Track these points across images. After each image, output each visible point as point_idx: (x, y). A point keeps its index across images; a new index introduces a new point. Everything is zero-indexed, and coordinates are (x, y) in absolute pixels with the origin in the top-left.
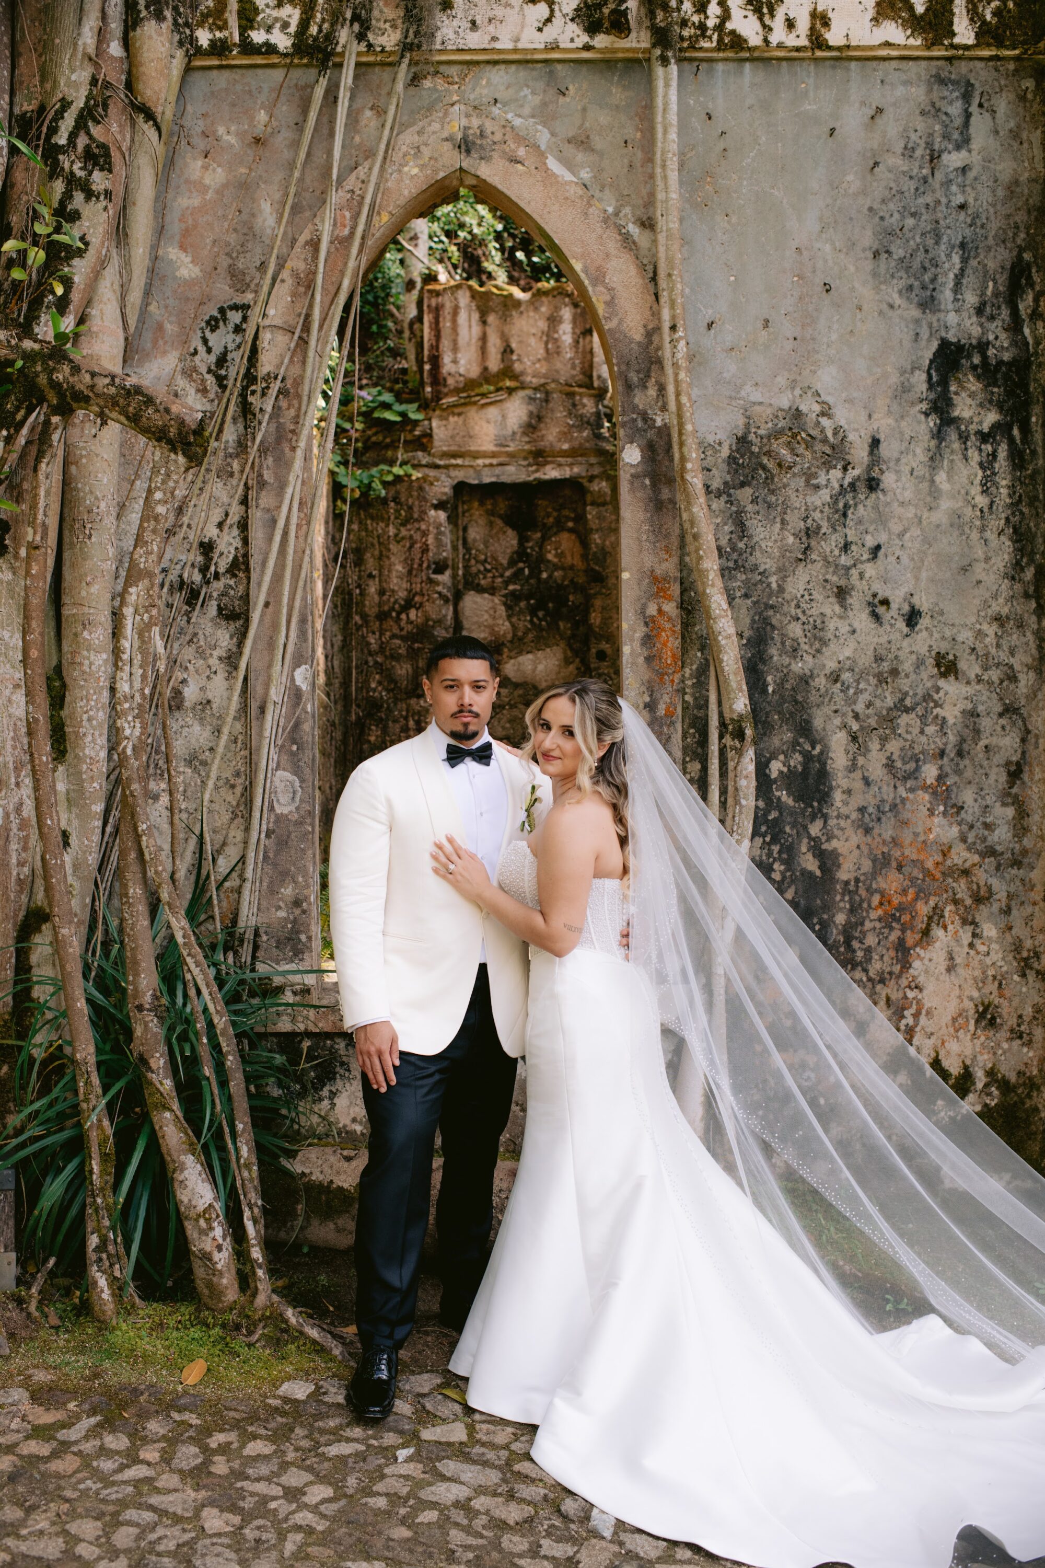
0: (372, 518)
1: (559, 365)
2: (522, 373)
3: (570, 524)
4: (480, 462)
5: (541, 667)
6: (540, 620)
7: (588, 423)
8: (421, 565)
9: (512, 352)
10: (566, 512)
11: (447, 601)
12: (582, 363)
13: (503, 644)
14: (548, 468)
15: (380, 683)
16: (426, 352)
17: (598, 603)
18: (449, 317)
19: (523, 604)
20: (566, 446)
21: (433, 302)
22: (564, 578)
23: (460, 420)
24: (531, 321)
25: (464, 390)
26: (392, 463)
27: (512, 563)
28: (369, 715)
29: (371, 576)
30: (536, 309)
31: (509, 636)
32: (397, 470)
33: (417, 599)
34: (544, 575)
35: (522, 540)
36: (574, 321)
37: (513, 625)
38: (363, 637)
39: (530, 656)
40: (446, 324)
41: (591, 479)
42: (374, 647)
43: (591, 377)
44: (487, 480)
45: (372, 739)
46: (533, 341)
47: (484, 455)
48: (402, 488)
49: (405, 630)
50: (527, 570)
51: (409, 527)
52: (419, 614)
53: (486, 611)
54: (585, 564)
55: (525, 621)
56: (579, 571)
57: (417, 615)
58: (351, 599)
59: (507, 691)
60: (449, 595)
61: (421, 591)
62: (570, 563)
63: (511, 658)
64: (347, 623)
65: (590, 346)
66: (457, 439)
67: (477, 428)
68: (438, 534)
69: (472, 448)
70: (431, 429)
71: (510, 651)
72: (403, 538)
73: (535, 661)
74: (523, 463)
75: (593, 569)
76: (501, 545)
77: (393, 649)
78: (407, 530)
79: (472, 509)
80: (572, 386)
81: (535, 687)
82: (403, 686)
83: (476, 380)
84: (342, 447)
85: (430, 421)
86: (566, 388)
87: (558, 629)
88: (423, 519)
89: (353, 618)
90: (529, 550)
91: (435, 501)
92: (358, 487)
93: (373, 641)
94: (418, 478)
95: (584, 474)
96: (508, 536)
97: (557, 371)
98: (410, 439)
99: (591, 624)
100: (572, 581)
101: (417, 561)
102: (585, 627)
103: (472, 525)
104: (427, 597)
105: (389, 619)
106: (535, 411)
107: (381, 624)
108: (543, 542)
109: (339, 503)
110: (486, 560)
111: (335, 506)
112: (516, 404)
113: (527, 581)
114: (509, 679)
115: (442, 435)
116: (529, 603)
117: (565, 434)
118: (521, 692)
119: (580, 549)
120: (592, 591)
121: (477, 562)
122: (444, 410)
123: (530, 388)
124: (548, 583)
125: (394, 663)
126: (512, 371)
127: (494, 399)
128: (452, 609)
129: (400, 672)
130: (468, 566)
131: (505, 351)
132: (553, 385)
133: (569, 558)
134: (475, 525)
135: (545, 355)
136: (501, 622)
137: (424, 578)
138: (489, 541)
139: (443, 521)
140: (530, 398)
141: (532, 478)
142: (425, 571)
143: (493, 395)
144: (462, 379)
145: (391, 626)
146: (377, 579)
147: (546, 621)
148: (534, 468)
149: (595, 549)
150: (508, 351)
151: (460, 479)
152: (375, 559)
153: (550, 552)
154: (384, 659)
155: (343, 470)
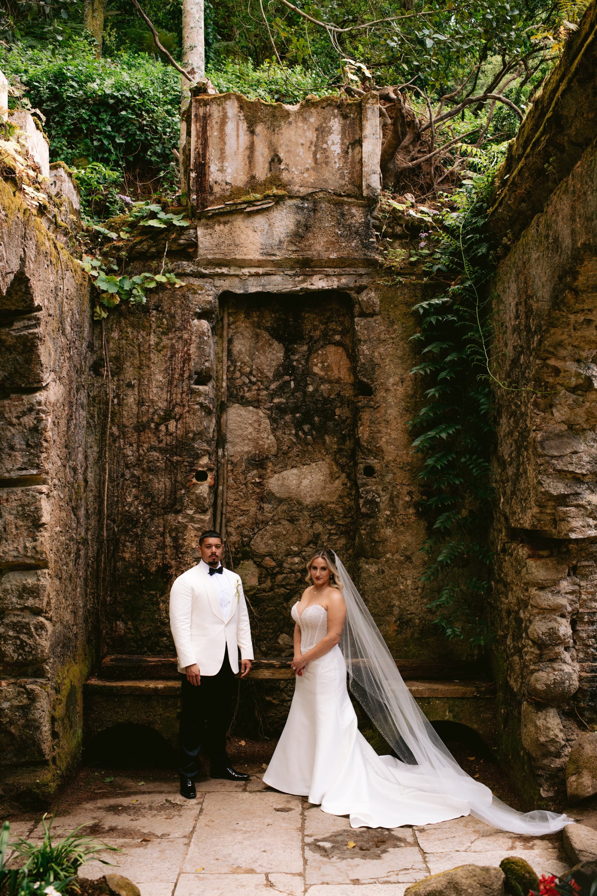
0: (133, 326)
1: (327, 175)
2: (290, 183)
3: (337, 337)
4: (246, 271)
5: (306, 482)
6: (304, 433)
7: (357, 233)
8: (182, 375)
9: (280, 161)
10: (332, 326)
11: (209, 412)
12: (351, 173)
13: (267, 458)
14: (315, 278)
15: (136, 497)
17: (366, 416)
18: (216, 127)
19: (288, 418)
20: (333, 256)
21: (201, 111)
22: (330, 391)
23: (225, 229)
24: (300, 131)
25: (230, 198)
26: (157, 272)
27: (278, 376)
28: (126, 531)
29: (130, 386)
30: (305, 120)
31: (274, 450)
32: (159, 278)
33: (177, 410)
34: (311, 389)
35: (288, 352)
36: (343, 132)
37: (277, 439)
38: (120, 448)
39: (295, 471)
40: (213, 133)
41: (360, 289)
42: (132, 459)
43: (360, 187)
44: (253, 290)
45: (127, 555)
46: (301, 151)
47: (249, 264)
48: (164, 296)
49: (164, 442)
50: (292, 383)
51: (170, 336)
52: (179, 426)
53: (251, 424)
54: (352, 377)
55: (290, 434)
56: (346, 384)
57: (176, 426)
58: (108, 409)
59: (270, 506)
60: (211, 406)
61: (182, 402)
62: (336, 377)
63: (275, 473)
64: (103, 433)
65: (359, 156)
66: (222, 247)
67: (243, 236)
68: (200, 343)
69: (238, 257)
70: (196, 237)
71: (275, 465)
72: (164, 347)
73: (299, 476)
74: (289, 273)
75: (361, 382)
76: (267, 357)
77: (151, 462)
78: (169, 339)
79: (237, 321)
80: (340, 195)
81: (300, 503)
82: (160, 501)
83: (242, 189)
84: (105, 255)
85: (196, 229)
86: (335, 197)
87: (324, 443)
88: (185, 328)
89: (111, 428)
90: (295, 363)
91: (198, 310)
92: (118, 293)
93: (130, 453)
94: (181, 287)
95: (352, 285)
96: (274, 349)
97: (326, 181)
98: (174, 247)
99: (359, 438)
100: (338, 394)
101: (178, 371)
102: (352, 441)
103: (238, 337)
104: (187, 408)
105: (147, 431)
106: (303, 221)
107: (139, 436)
108: (309, 355)
109: (98, 309)
110: (251, 373)
111: (93, 313)
112: (283, 214)
113: (293, 394)
114: (273, 494)
115: (207, 244)
116: (294, 416)
117: (333, 243)
118: (285, 507)
119: (348, 362)
120: (360, 404)
121: (242, 374)
122: (209, 218)
123: (297, 197)
124: (314, 396)
125: (151, 477)
126: (280, 180)
127: (260, 207)
128: (214, 421)
129: (157, 486)
130: (232, 378)
131: (273, 160)
132: (321, 195)
133: (336, 372)
134: (241, 337)
135: (313, 164)
136: (266, 436)
137: (185, 389)
138: (254, 354)
139: (206, 330)
140: (298, 207)
141: (298, 288)
142: (186, 382)
143: (259, 203)
144: (228, 187)
145: (149, 438)
146: (136, 389)
147: (312, 435)
148: (301, 278)
149: (363, 361)
150: (276, 160)
151: (225, 289)
152: (134, 368)
153: (316, 365)
154: (141, 472)
155: (103, 275)
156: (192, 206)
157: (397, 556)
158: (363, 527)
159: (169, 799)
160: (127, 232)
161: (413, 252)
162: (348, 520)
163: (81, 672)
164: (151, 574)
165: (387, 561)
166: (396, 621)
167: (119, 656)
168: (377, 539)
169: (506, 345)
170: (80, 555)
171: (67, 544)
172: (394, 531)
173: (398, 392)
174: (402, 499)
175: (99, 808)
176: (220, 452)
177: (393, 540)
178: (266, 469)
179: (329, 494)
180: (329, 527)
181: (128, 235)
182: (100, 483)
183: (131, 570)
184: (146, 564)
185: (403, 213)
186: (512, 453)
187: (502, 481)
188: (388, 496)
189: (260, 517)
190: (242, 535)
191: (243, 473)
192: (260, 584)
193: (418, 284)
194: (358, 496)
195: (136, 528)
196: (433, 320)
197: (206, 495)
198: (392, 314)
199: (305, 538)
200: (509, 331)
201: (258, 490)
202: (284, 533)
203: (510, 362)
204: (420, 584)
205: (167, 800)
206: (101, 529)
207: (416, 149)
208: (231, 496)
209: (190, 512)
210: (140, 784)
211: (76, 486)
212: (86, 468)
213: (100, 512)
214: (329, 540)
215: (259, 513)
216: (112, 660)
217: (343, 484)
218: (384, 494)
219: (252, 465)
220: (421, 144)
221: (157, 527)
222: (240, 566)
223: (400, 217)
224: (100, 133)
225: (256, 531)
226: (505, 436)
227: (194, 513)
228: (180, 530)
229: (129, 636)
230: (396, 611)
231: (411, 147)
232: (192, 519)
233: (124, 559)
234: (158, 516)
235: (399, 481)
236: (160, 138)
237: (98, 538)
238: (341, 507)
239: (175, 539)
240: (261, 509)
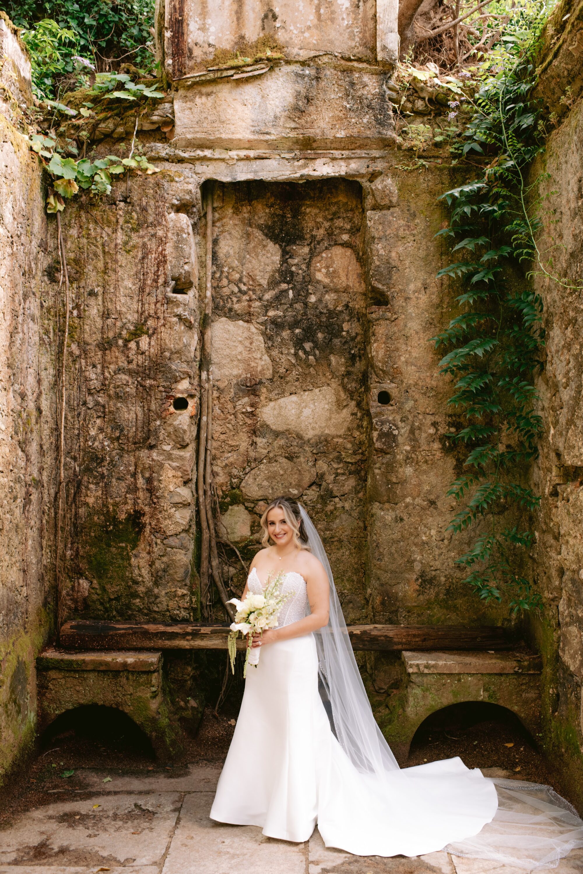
0: (96, 222)
1: (333, 34)
2: (287, 44)
3: (345, 237)
4: (233, 154)
5: (307, 412)
6: (305, 352)
7: (369, 106)
8: (156, 281)
9: (275, 17)
10: (339, 223)
11: (190, 327)
12: (362, 32)
13: (260, 383)
14: (319, 162)
15: (101, 430)
16: (167, 17)
17: (381, 330)
19: (286, 334)
20: (341, 134)
22: (337, 302)
23: (208, 102)
25: (214, 62)
26: (125, 155)
27: (273, 283)
28: (88, 470)
29: (92, 294)
31: (269, 374)
32: (128, 162)
33: (150, 323)
34: (313, 299)
35: (286, 255)
37: (273, 360)
38: (81, 370)
39: (294, 398)
41: (373, 176)
42: (95, 384)
43: (373, 49)
44: (242, 177)
45: (91, 501)
46: (300, 5)
47: (238, 145)
48: (133, 183)
49: (135, 362)
50: (291, 292)
51: (141, 233)
52: (153, 343)
53: (241, 342)
54: (363, 285)
55: (288, 354)
56: (355, 293)
57: (149, 343)
58: (65, 322)
59: (265, 440)
60: (192, 320)
61: (156, 313)
62: (344, 285)
63: (271, 400)
64: (60, 352)
65: (373, 11)
66: (205, 125)
67: (230, 111)
68: (178, 242)
69: (224, 136)
70: (173, 113)
71: (270, 391)
72: (134, 247)
73: (300, 405)
74: (287, 156)
75: (374, 290)
76: (260, 261)
77: (118, 386)
78: (139, 237)
79: (224, 218)
80: (349, 60)
81: (300, 437)
82: (130, 435)
83: (229, 52)
84: (61, 135)
85: (172, 102)
86: (343, 62)
87: (329, 365)
88: (160, 224)
89: (69, 346)
90: (293, 269)
91: (176, 202)
92: (76, 180)
93: (93, 376)
94: (154, 173)
95: (363, 171)
96: (268, 252)
97: (331, 42)
98: (147, 127)
99: (372, 357)
100: (347, 306)
101: (151, 276)
102: (363, 362)
103: (225, 237)
104: (162, 321)
105: (113, 349)
106: (303, 92)
107: (104, 355)
108: (311, 258)
109: (51, 200)
110: (240, 280)
111: (47, 204)
112: (279, 83)
113: (291, 305)
114: (267, 426)
115: (186, 121)
116: (293, 332)
117: (340, 119)
118: (282, 442)
119: (358, 267)
120: (374, 316)
121: (230, 282)
122: (190, 88)
123: (297, 62)
124: (316, 308)
125: (119, 405)
126: (275, 41)
127: (250, 74)
128: (196, 337)
129: (126, 416)
130: (218, 286)
131: (266, 17)
132: (325, 59)
133: (344, 279)
134: (228, 237)
135: (316, 21)
136: (259, 356)
137: (160, 297)
138: (244, 257)
139: (185, 226)
140: (297, 75)
141: (298, 175)
142: (161, 288)
143: (249, 69)
144: (211, 49)
145: (117, 358)
146: (100, 298)
147: (315, 355)
148: (302, 162)
149: (378, 263)
150: (270, 16)
151: (209, 176)
152: (98, 272)
153: (319, 271)
154: (107, 399)
155: (57, 157)
156: (167, 74)
157: (418, 501)
158: (377, 465)
159: (140, 802)
160: (89, 108)
161: (437, 130)
162: (358, 457)
163: (33, 644)
164: (121, 522)
165: (407, 506)
166: (417, 579)
167: (81, 622)
168: (394, 480)
169: (561, 236)
170: (30, 501)
171: (11, 487)
172: (416, 470)
173: (421, 301)
174: (426, 432)
175: (50, 817)
176: (204, 375)
177: (414, 481)
178: (258, 396)
179: (335, 426)
180: (335, 466)
181: (90, 111)
182: (57, 413)
183: (96, 518)
184: (114, 510)
185: (425, 83)
186: (569, 371)
187: (553, 408)
188: (408, 428)
189: (252, 454)
190: (231, 476)
191: (232, 401)
192: (252, 533)
193: (445, 168)
194: (371, 427)
195: (101, 467)
196: (467, 209)
197: (185, 427)
198: (413, 205)
199: (307, 479)
200: (565, 218)
201: (249, 422)
202: (282, 472)
203: (567, 257)
204: (447, 535)
205: (136, 805)
206: (58, 468)
207: (438, 17)
208: (216, 428)
209: (167, 448)
210: (105, 780)
211: (24, 415)
212: (40, 394)
213: (58, 448)
214: (335, 481)
215: (250, 449)
216: (72, 627)
217: (352, 414)
218: (403, 425)
219: (242, 391)
220: (444, 11)
221: (127, 466)
222: (229, 512)
223: (422, 89)
224: (67, 13)
225: (247, 470)
226: (557, 351)
227: (173, 449)
228: (156, 469)
229: (95, 597)
230: (417, 567)
231: (432, 14)
232: (169, 457)
233: (87, 504)
234: (128, 452)
235: (421, 410)
236: (136, 20)
237: (55, 479)
238: (350, 442)
239: (149, 481)
240: (254, 444)
